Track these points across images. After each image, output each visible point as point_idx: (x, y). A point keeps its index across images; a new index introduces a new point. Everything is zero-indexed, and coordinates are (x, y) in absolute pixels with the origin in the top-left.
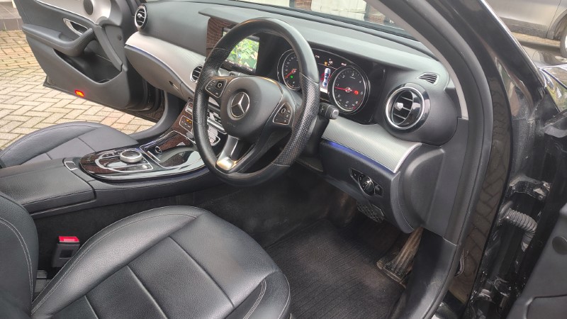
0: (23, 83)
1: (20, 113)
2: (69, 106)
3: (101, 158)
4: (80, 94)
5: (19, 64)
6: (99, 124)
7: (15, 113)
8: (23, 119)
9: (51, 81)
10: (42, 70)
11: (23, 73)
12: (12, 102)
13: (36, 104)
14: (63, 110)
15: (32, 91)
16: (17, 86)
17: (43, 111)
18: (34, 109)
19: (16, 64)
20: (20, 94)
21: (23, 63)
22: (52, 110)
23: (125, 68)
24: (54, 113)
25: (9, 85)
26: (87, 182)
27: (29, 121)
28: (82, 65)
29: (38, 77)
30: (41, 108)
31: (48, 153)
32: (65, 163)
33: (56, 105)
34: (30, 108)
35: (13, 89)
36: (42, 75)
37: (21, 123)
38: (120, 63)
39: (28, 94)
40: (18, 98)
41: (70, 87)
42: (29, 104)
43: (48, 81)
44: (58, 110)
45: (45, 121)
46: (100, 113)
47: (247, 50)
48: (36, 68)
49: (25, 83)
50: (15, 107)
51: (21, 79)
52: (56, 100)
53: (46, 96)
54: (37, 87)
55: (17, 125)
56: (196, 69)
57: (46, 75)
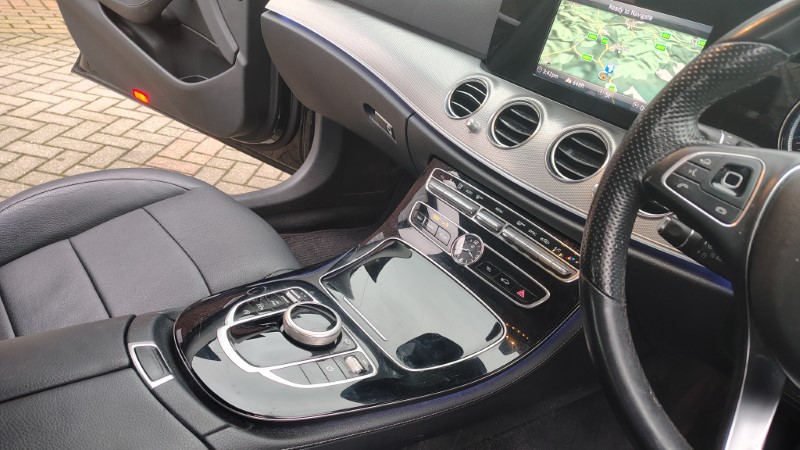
0: (36, 59)
1: (25, 115)
2: (111, 111)
3: (231, 320)
4: (142, 97)
5: (33, 26)
6: (192, 178)
7: (16, 113)
8: (29, 125)
9: (87, 64)
10: (73, 42)
11: (39, 42)
12: (13, 92)
13: (55, 100)
14: (101, 117)
15: (50, 75)
16: (26, 64)
17: (66, 115)
18: (49, 110)
19: (28, 26)
20: (29, 79)
21: (39, 26)
22: (82, 114)
23: (242, 59)
24: (85, 120)
25: (11, 61)
26: (202, 438)
27: (40, 131)
28: (153, 42)
29: (61, 53)
30: (63, 108)
31: (74, 239)
32: (132, 346)
33: (89, 107)
34: (43, 106)
35: (17, 68)
36: (72, 52)
37: (25, 133)
38: (234, 48)
39: (42, 81)
40: (23, 86)
41: (125, 83)
42: (43, 98)
43: (81, 64)
44: (93, 116)
45: (68, 134)
46: (166, 131)
47: (648, 58)
48: (61, 36)
49: (41, 60)
50: (17, 102)
51: (33, 53)
52: (90, 98)
53: (74, 87)
54: (59, 71)
55: (18, 136)
56: (463, 87)
57: (78, 50)
